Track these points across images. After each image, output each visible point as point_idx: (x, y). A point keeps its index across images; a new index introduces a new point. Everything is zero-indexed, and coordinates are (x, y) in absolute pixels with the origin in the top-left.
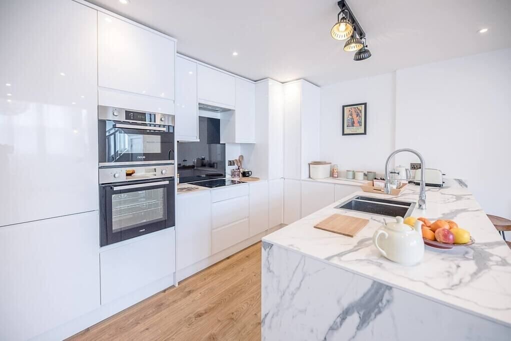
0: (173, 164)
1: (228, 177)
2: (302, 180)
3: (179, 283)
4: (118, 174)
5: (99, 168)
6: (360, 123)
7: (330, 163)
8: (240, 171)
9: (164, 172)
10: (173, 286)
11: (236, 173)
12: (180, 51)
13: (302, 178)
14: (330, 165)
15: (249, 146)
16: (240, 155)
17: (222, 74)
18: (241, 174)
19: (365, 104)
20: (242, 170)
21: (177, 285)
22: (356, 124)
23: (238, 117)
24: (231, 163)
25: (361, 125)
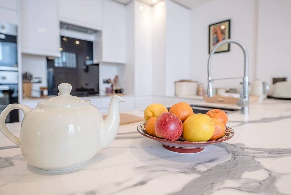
7: (196, 82)
20: (115, 88)
24: (107, 82)
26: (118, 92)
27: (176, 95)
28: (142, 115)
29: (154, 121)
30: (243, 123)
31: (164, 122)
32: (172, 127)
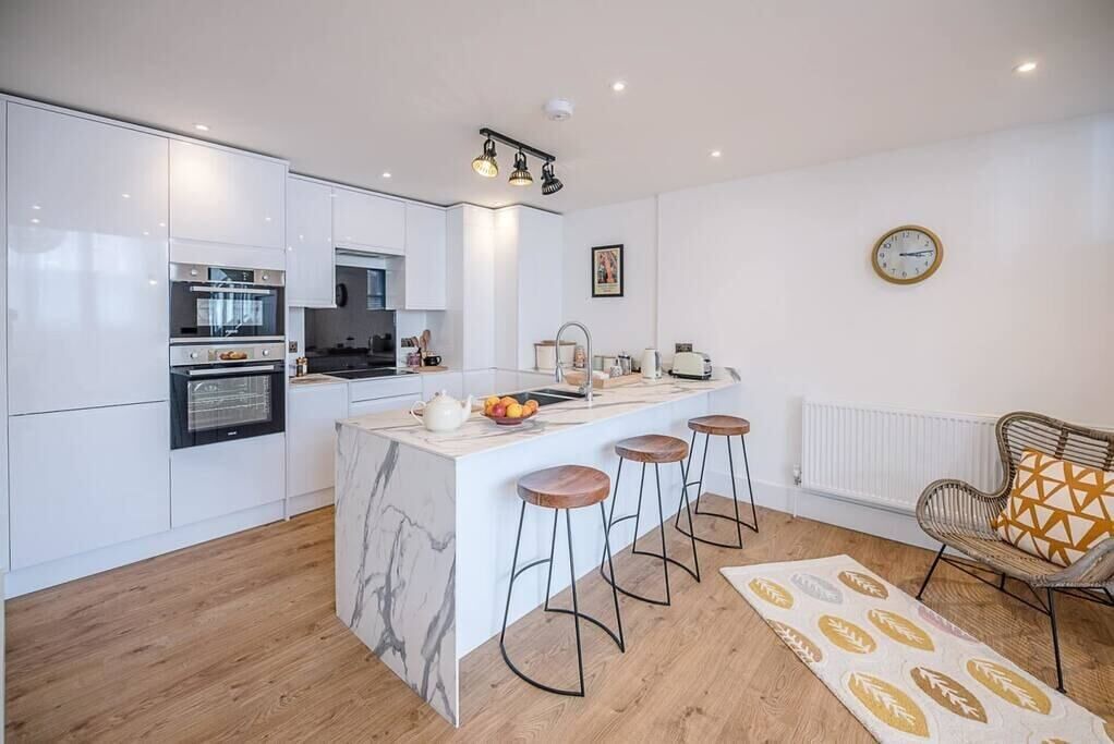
0: (283, 342)
1: (400, 365)
2: (521, 372)
3: (291, 518)
4: (197, 353)
5: (170, 345)
6: (614, 276)
7: (575, 344)
8: (421, 357)
9: (266, 352)
10: (283, 520)
11: (414, 360)
12: (293, 169)
13: (520, 368)
14: (573, 347)
15: (437, 315)
16: (425, 328)
17: (373, 198)
18: (423, 363)
19: (621, 247)
20: (424, 355)
21: (288, 519)
22: (610, 279)
23: (410, 268)
24: (408, 343)
25: (616, 281)
26: (431, 362)
27: (536, 368)
28: (483, 406)
29: (490, 408)
30: (587, 408)
31: (495, 408)
32: (500, 411)
